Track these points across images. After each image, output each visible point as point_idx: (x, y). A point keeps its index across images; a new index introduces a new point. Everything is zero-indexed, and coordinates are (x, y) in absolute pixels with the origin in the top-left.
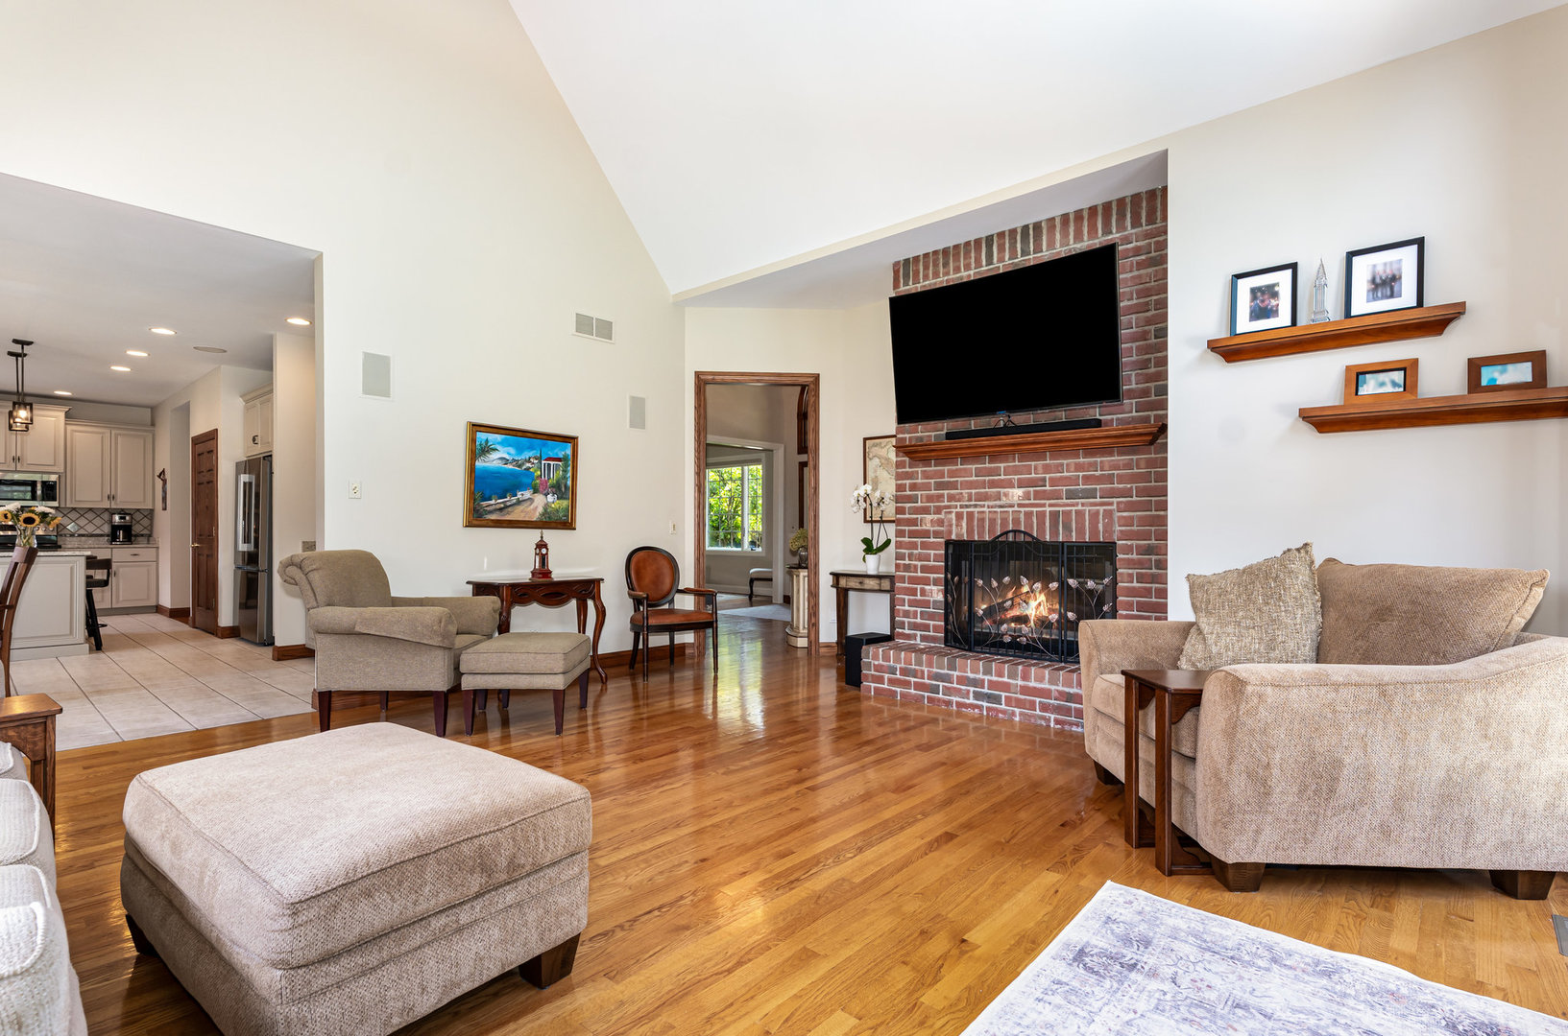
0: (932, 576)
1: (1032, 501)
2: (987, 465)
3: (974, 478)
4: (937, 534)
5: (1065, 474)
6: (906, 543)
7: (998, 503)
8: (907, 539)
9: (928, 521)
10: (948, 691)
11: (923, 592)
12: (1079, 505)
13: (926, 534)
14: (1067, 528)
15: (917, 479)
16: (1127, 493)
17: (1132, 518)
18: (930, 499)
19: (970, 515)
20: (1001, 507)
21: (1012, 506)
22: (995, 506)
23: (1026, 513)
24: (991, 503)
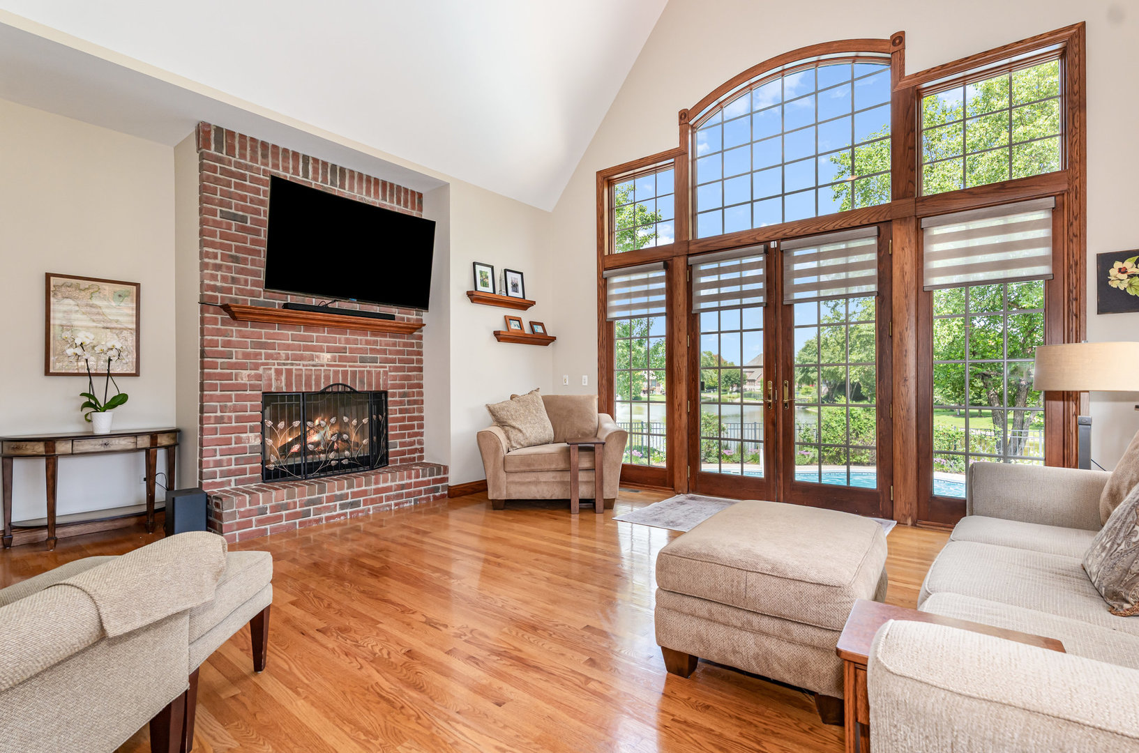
0: (248, 424)
1: (337, 363)
2: (302, 333)
3: (290, 342)
4: (253, 388)
5: (359, 346)
6: (217, 396)
7: (311, 363)
8: (218, 393)
9: (244, 376)
10: (318, 511)
11: (238, 441)
12: (368, 367)
13: (243, 387)
14: (362, 382)
15: (232, 337)
16: (393, 361)
17: (396, 376)
18: (246, 356)
19: (289, 372)
20: (314, 366)
21: (323, 366)
22: (310, 365)
23: (334, 371)
24: (305, 363)
